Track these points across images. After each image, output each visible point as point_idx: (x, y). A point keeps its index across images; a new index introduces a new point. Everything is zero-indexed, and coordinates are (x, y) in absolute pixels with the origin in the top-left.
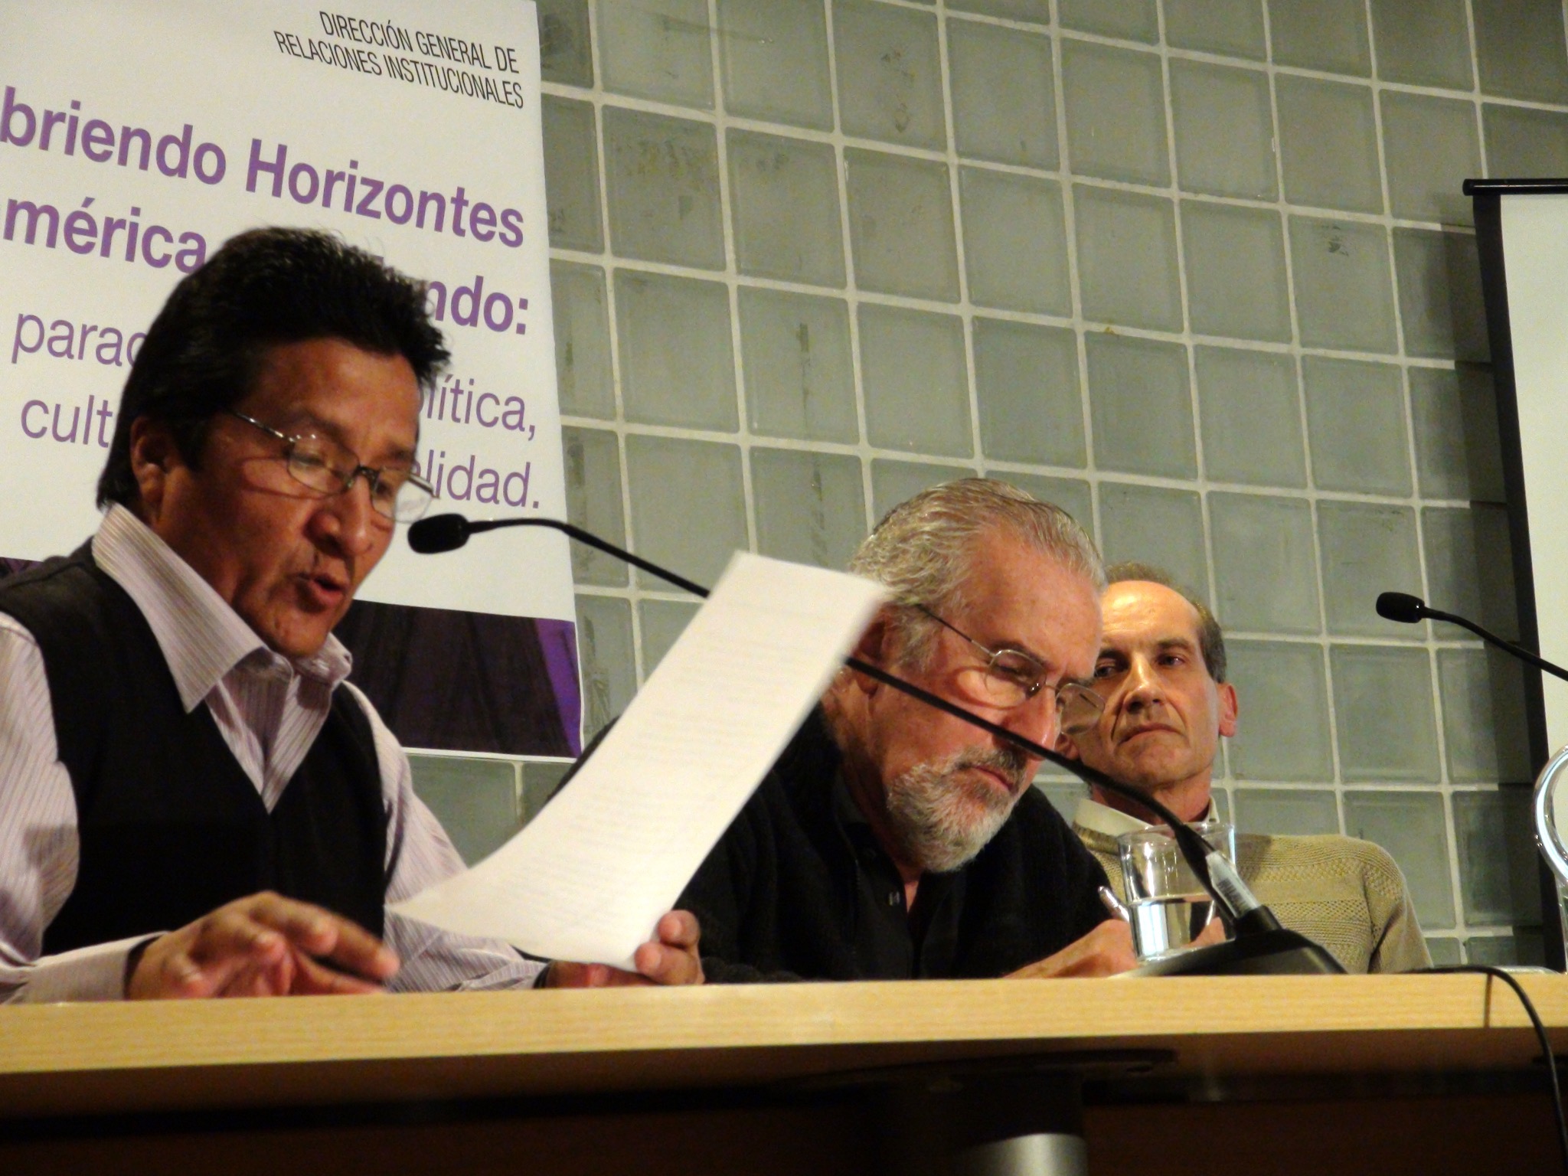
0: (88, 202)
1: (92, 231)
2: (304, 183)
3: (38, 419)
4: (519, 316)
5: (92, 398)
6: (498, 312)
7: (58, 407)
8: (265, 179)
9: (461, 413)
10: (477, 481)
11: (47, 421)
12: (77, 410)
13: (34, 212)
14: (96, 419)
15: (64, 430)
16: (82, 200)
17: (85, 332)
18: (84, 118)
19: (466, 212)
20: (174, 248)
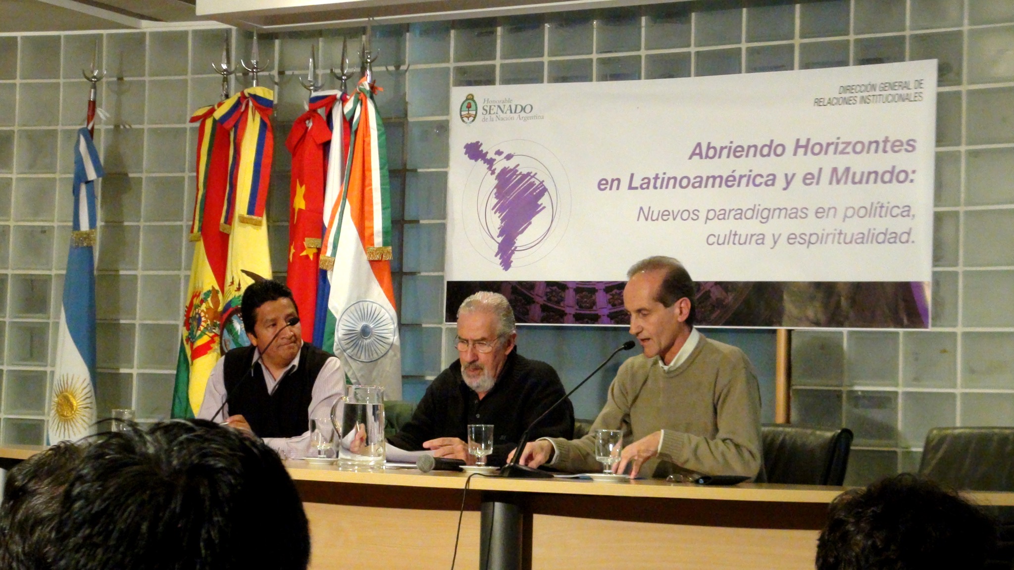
0: (734, 171)
1: (734, 180)
2: (817, 149)
3: (712, 239)
4: (911, 176)
5: (731, 231)
6: (902, 177)
7: (719, 235)
8: (801, 151)
9: (883, 214)
10: (888, 236)
11: (715, 240)
12: (726, 235)
13: (714, 178)
14: (732, 237)
15: (721, 241)
16: (732, 170)
17: (730, 211)
18: (734, 146)
19: (889, 145)
20: (763, 180)
